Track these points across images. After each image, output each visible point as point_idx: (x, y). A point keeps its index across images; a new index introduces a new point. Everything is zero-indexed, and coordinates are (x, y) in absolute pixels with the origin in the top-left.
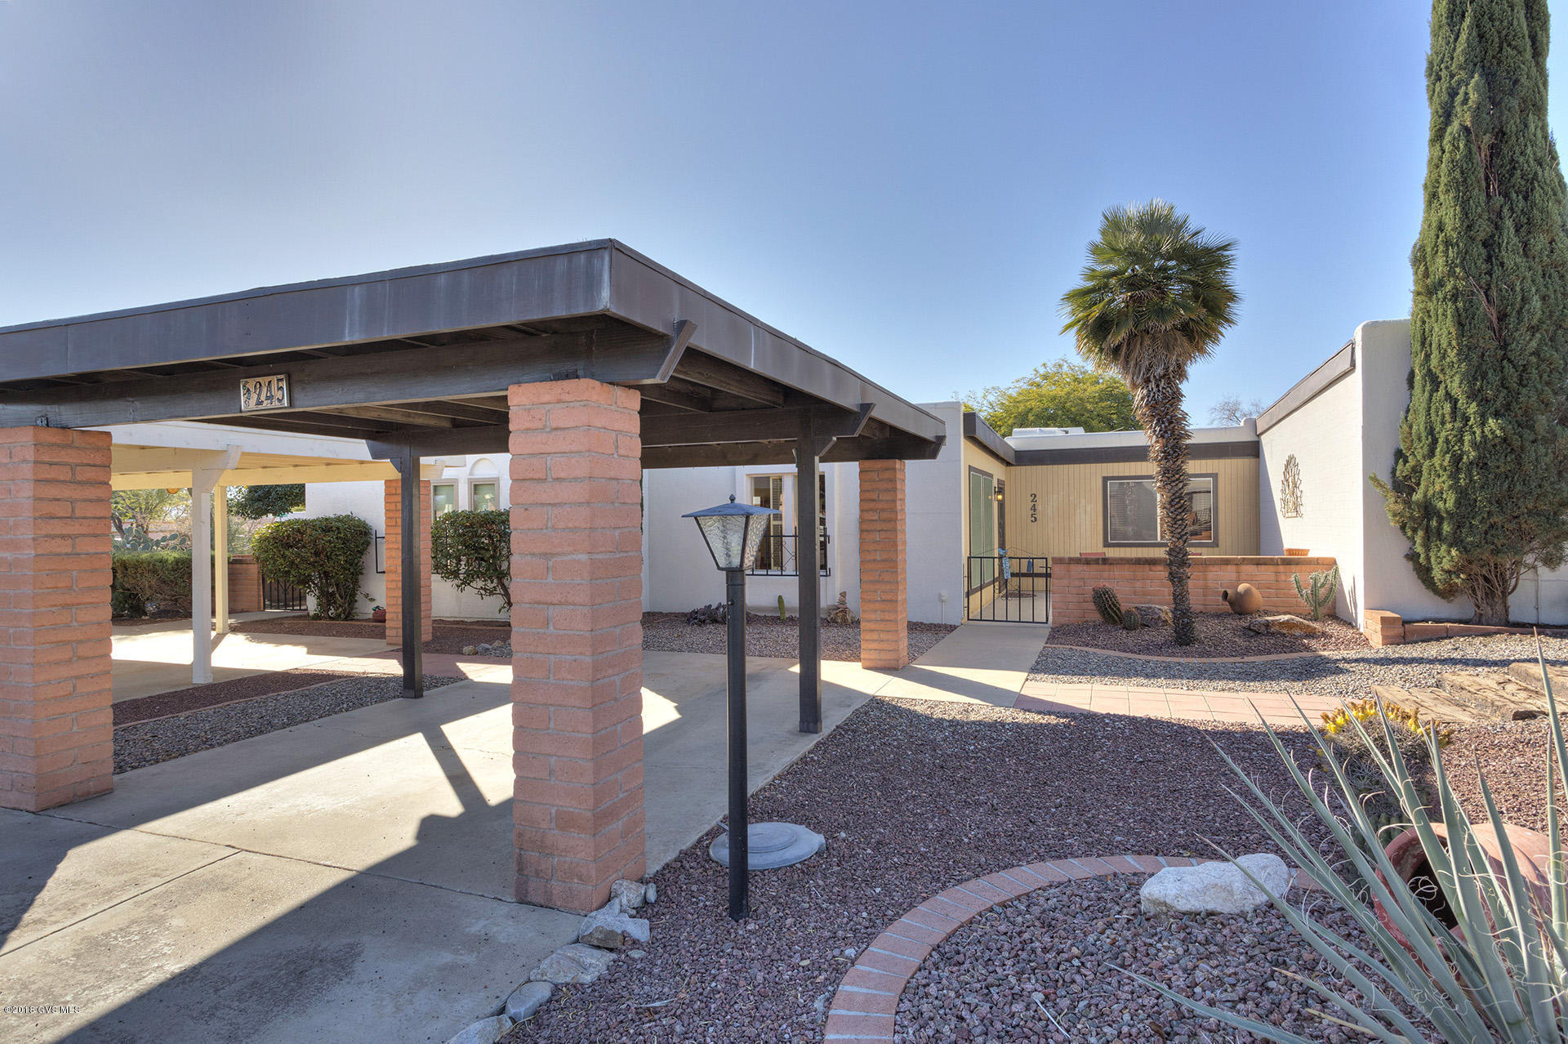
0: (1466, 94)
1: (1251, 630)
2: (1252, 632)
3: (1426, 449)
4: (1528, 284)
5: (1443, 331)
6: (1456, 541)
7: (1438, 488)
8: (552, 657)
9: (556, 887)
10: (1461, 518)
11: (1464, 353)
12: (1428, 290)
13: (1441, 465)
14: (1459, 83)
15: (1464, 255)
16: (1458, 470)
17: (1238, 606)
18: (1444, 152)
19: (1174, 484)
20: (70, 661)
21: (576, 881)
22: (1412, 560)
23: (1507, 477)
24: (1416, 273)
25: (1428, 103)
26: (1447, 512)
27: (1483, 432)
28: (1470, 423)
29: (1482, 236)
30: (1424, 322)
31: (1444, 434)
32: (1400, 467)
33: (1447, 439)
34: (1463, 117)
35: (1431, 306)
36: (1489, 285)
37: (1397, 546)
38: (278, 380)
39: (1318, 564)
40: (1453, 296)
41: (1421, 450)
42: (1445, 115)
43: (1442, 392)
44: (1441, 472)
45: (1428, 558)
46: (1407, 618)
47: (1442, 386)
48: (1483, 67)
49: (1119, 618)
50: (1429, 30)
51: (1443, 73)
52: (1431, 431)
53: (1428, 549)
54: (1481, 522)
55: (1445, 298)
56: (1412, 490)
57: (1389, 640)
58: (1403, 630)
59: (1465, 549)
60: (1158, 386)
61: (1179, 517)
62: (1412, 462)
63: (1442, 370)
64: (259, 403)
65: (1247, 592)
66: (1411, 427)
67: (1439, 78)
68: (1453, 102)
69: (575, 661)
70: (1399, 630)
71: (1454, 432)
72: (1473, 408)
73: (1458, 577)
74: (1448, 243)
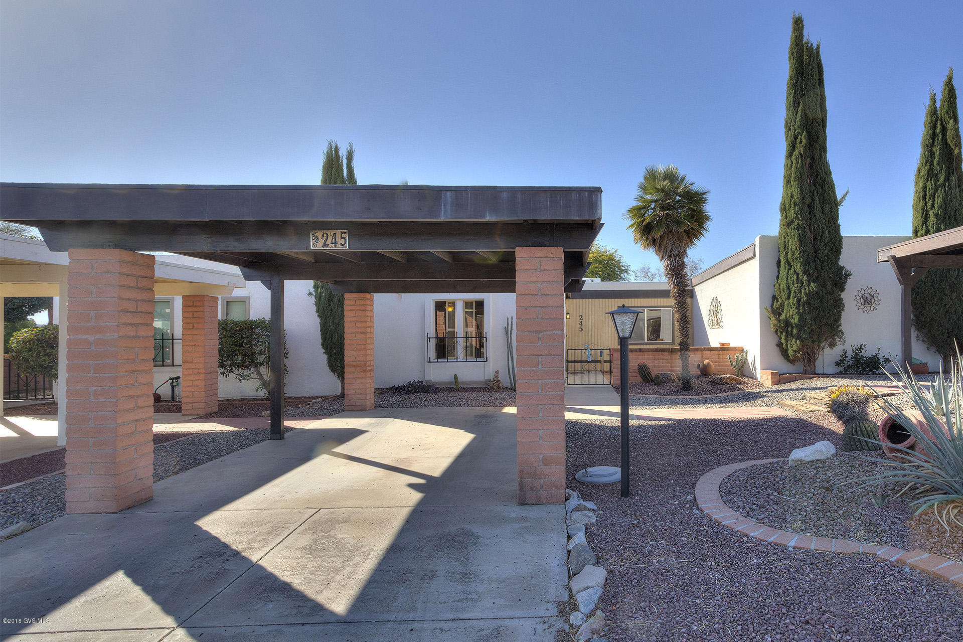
0: (801, 139)
1: (713, 382)
2: (715, 383)
3: (786, 295)
4: (823, 225)
5: (793, 243)
6: (798, 337)
7: (791, 313)
8: (540, 382)
9: (542, 493)
10: (800, 327)
11: (802, 253)
12: (787, 223)
13: (793, 303)
14: (798, 133)
15: (801, 210)
16: (799, 305)
17: (705, 372)
18: (792, 163)
19: (682, 309)
20: (133, 409)
21: (554, 489)
22: (779, 347)
23: (817, 309)
24: (782, 216)
25: (785, 139)
26: (795, 324)
27: (809, 289)
28: (804, 285)
29: (808, 202)
30: (785, 238)
31: (793, 289)
32: (775, 304)
33: (795, 291)
34: (800, 149)
35: (789, 231)
36: (810, 224)
37: (774, 340)
38: (342, 233)
39: (736, 350)
40: (797, 228)
41: (784, 295)
42: (792, 147)
43: (792, 270)
44: (793, 306)
45: (787, 345)
46: (781, 373)
47: (793, 267)
48: (806, 128)
49: (651, 379)
50: (785, 107)
51: (792, 128)
52: (788, 288)
53: (787, 341)
54: (808, 328)
55: (794, 228)
56: (780, 314)
57: (774, 383)
58: (779, 379)
59: (802, 341)
60: (675, 260)
61: (685, 326)
62: (780, 301)
63: (793, 260)
64: (324, 245)
65: (708, 364)
66: (780, 286)
67: (790, 130)
68: (796, 141)
69: (554, 382)
70: (778, 378)
71: (798, 289)
72: (805, 278)
73: (799, 353)
74: (795, 204)
